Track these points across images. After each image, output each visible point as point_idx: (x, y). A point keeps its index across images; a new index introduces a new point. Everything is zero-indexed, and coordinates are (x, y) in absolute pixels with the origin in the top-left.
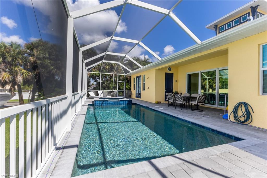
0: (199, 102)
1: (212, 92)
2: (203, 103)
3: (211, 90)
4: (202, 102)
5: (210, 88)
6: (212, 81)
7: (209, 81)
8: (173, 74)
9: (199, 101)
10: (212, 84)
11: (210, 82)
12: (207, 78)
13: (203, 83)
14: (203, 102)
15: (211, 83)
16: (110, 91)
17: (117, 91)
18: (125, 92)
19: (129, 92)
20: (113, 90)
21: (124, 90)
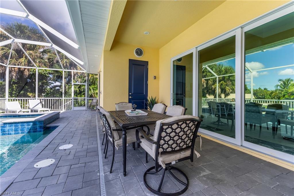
0: (165, 153)
1: (225, 97)
2: (188, 153)
3: (223, 96)
4: (181, 150)
5: (222, 93)
6: (225, 83)
7: (221, 82)
8: (147, 63)
9: (165, 146)
10: (225, 88)
11: (222, 84)
12: (217, 76)
13: (213, 86)
14: (187, 148)
15: (224, 86)
16: (58, 100)
17: (72, 99)
18: (87, 101)
19: (93, 100)
20: (63, 98)
21: (86, 98)
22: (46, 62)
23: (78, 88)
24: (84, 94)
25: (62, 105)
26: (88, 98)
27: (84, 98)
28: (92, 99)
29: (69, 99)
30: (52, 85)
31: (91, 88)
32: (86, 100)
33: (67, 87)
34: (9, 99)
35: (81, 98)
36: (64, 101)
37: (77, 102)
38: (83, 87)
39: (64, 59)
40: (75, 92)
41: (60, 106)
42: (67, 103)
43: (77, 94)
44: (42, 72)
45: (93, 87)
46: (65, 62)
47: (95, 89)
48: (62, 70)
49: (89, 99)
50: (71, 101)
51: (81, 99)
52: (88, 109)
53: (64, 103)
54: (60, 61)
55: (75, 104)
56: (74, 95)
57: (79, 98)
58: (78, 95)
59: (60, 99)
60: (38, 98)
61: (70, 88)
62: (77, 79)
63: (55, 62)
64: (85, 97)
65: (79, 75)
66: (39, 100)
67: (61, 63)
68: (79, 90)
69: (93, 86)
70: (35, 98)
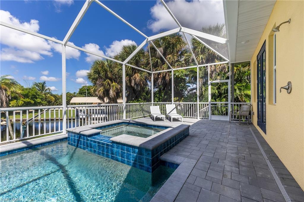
16: (193, 104)
17: (209, 105)
18: (232, 107)
19: (242, 106)
20: (198, 103)
21: (229, 102)
22: (183, 63)
23: (217, 89)
24: (226, 98)
25: (197, 111)
26: (233, 103)
27: (227, 103)
28: (240, 105)
29: (206, 104)
30: (189, 88)
31: (236, 87)
32: (229, 106)
33: (203, 89)
34: (154, 104)
35: (222, 102)
36: (200, 107)
37: (215, 108)
38: (224, 87)
39: (200, 55)
40: (213, 96)
41: (195, 112)
42: (203, 109)
43: (216, 97)
44: (179, 75)
45: (239, 86)
46: (201, 58)
47: (242, 88)
48: (196, 66)
49: (235, 105)
50: (208, 107)
51: (221, 104)
52: (234, 120)
53: (200, 110)
54: (195, 59)
55: (213, 111)
56: (212, 98)
57: (219, 103)
58: (218, 98)
59: (195, 104)
60: (174, 103)
61: (206, 90)
62: (215, 77)
63: (190, 61)
64: (227, 100)
65: (217, 72)
66: (175, 104)
67: (196, 61)
68: (219, 92)
69: (239, 84)
70: (171, 103)
